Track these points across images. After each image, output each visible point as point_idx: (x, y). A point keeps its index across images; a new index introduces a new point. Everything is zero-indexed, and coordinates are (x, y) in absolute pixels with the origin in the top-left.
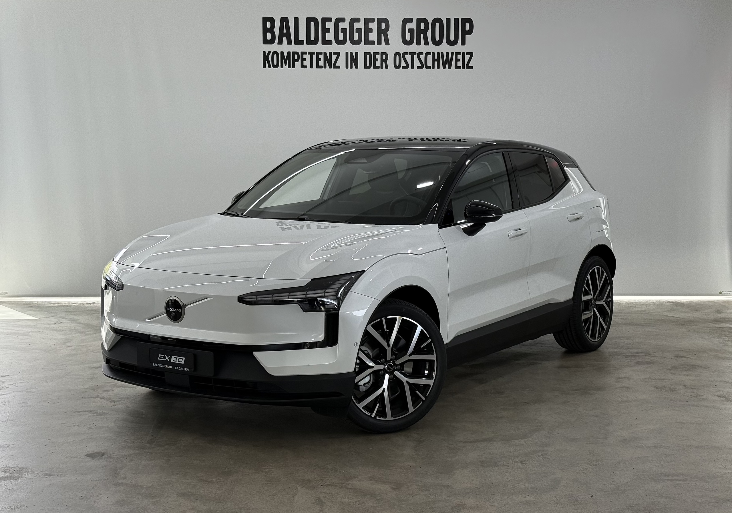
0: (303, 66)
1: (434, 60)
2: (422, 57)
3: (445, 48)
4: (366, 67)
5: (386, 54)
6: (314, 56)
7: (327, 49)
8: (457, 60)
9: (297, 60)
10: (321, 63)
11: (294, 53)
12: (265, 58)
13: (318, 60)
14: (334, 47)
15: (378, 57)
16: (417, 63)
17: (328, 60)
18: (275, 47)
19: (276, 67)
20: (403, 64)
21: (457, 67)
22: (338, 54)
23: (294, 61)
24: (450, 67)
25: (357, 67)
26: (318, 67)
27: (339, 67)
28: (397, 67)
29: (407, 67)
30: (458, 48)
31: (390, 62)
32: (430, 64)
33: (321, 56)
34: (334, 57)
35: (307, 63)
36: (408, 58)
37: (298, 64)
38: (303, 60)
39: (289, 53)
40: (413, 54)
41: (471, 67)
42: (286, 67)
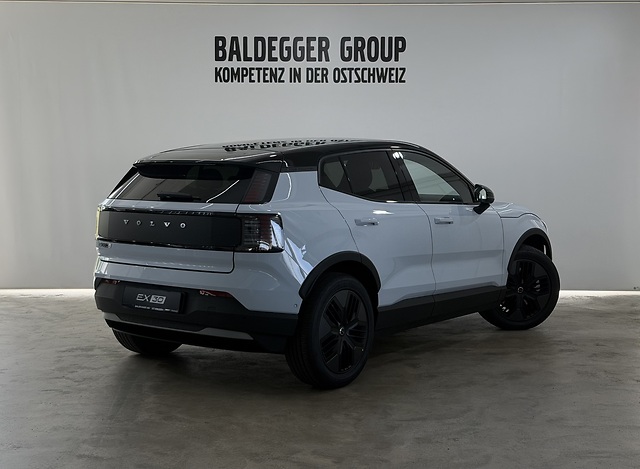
0: (251, 81)
1: (370, 75)
2: (359, 72)
3: (380, 64)
4: (308, 81)
5: (326, 69)
6: (262, 72)
7: (273, 65)
8: (391, 75)
9: (246, 75)
10: (268, 78)
11: (243, 69)
12: (217, 74)
13: (265, 75)
14: (280, 64)
15: (319, 72)
16: (354, 78)
17: (273, 75)
18: (226, 64)
19: (227, 81)
20: (342, 78)
21: (391, 81)
22: (283, 69)
23: (243, 76)
24: (384, 82)
25: (300, 81)
26: (265, 81)
27: (283, 81)
28: (335, 81)
29: (345, 81)
30: (392, 64)
31: (330, 76)
32: (366, 78)
33: (268, 72)
34: (279, 72)
35: (255, 78)
36: (347, 73)
37: (246, 79)
38: (251, 75)
39: (238, 69)
40: (350, 70)
41: (404, 81)
42: (235, 81)
